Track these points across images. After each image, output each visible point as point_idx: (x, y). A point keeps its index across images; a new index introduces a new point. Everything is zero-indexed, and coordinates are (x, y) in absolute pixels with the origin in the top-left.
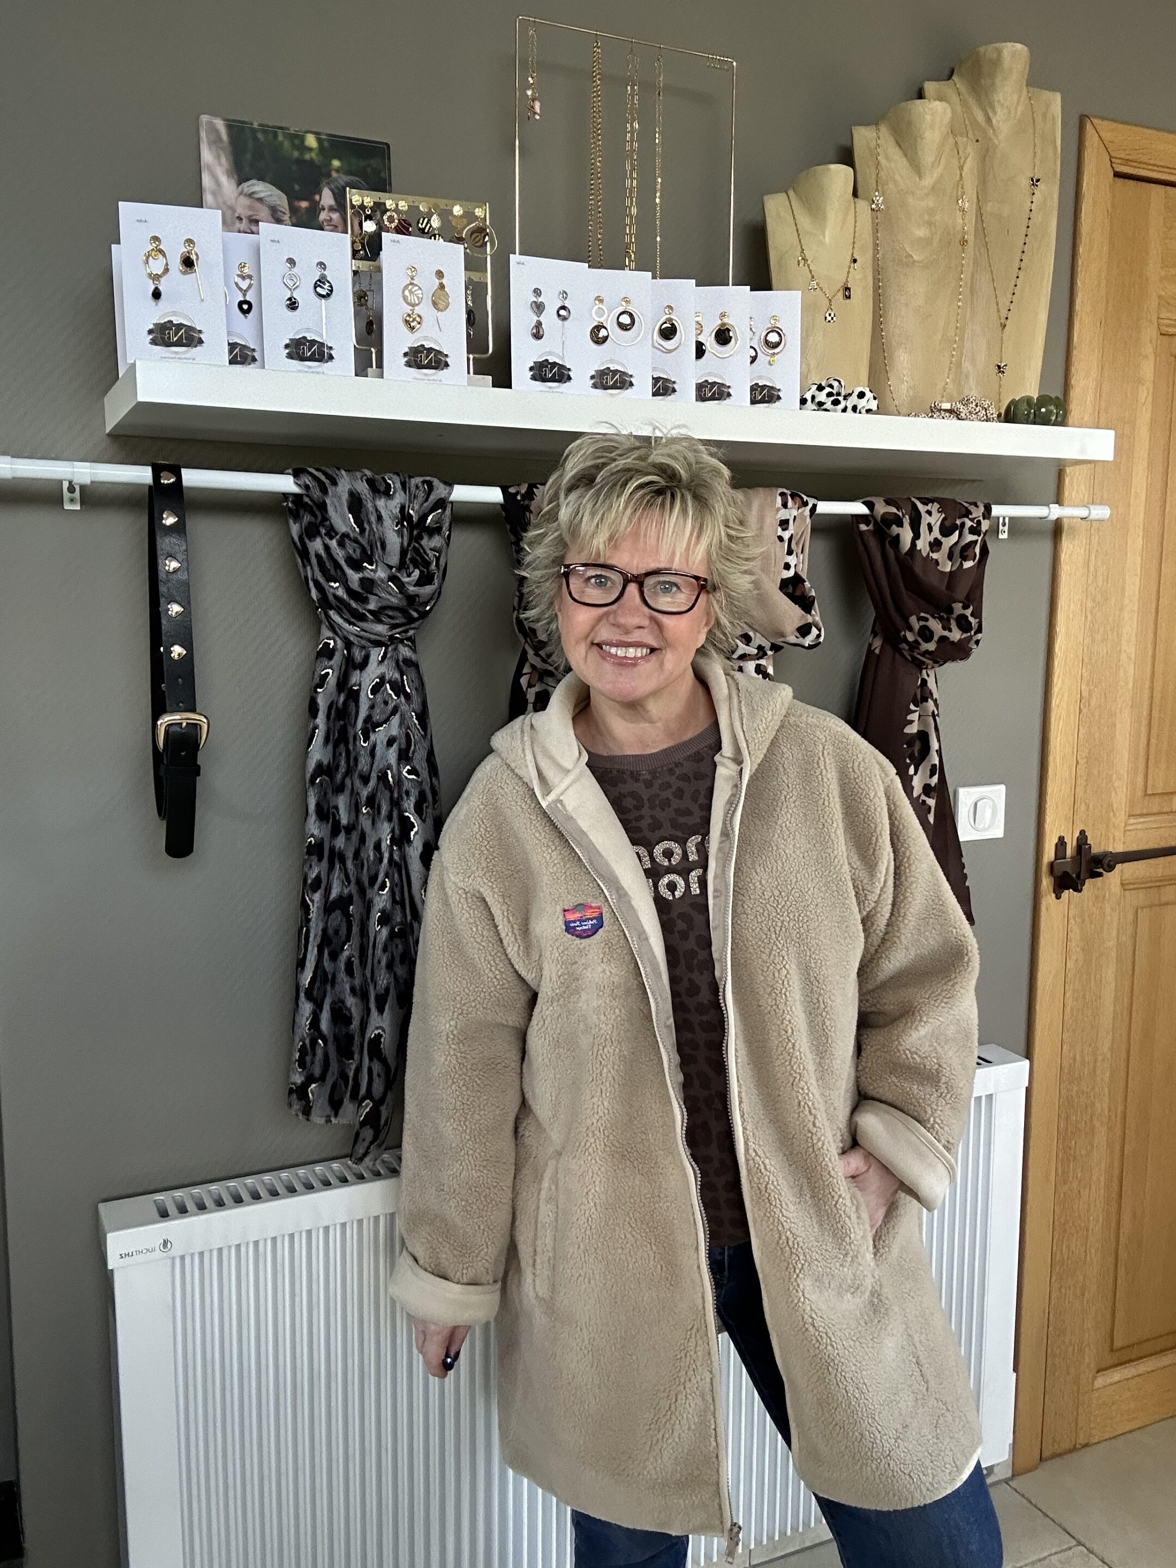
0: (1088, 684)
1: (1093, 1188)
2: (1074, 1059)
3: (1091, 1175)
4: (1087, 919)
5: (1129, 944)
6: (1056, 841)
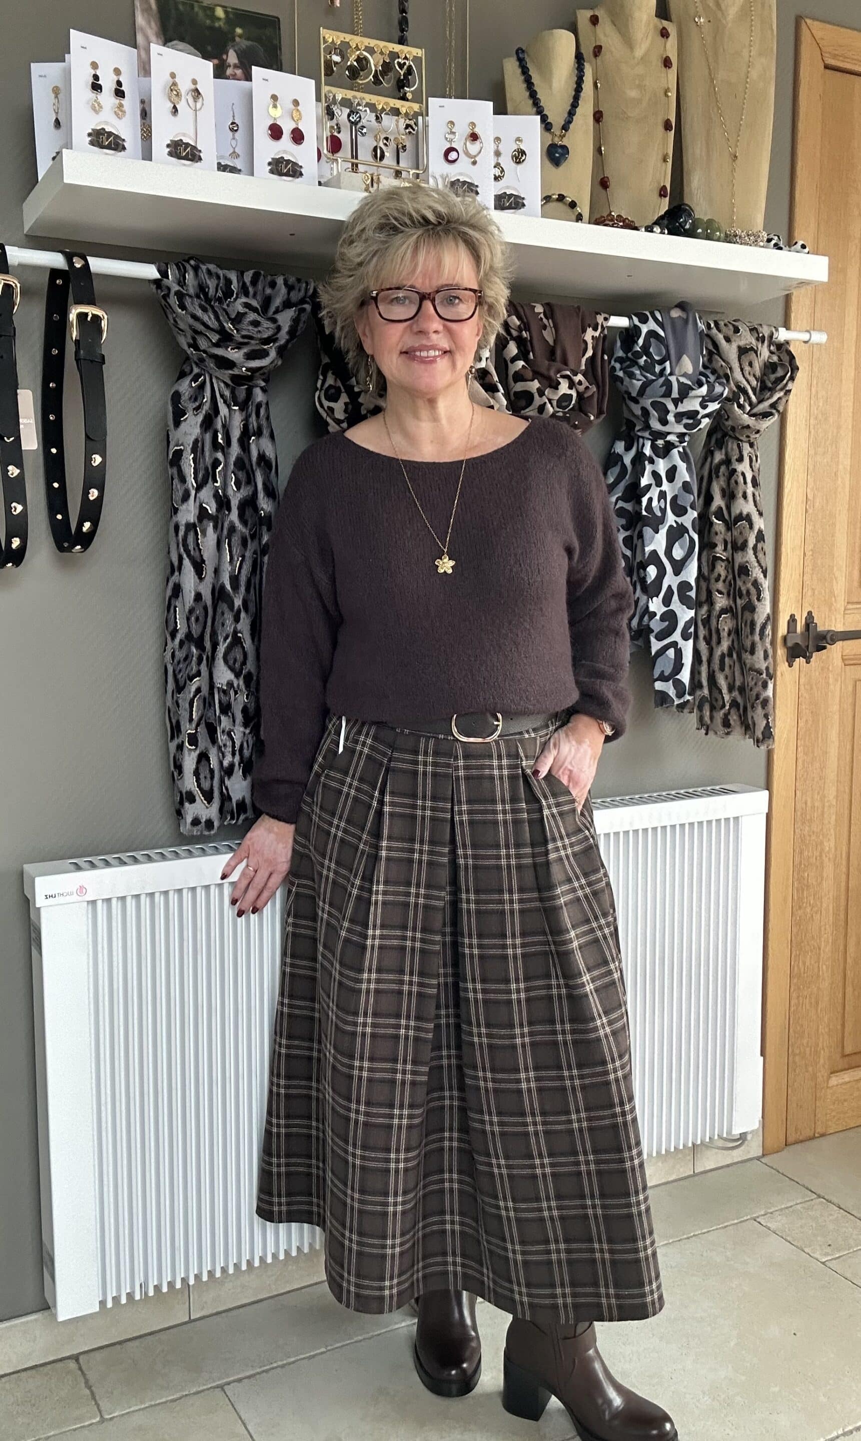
1: (824, 912)
3: (821, 903)
4: (814, 687)
5: (850, 712)
6: (789, 618)
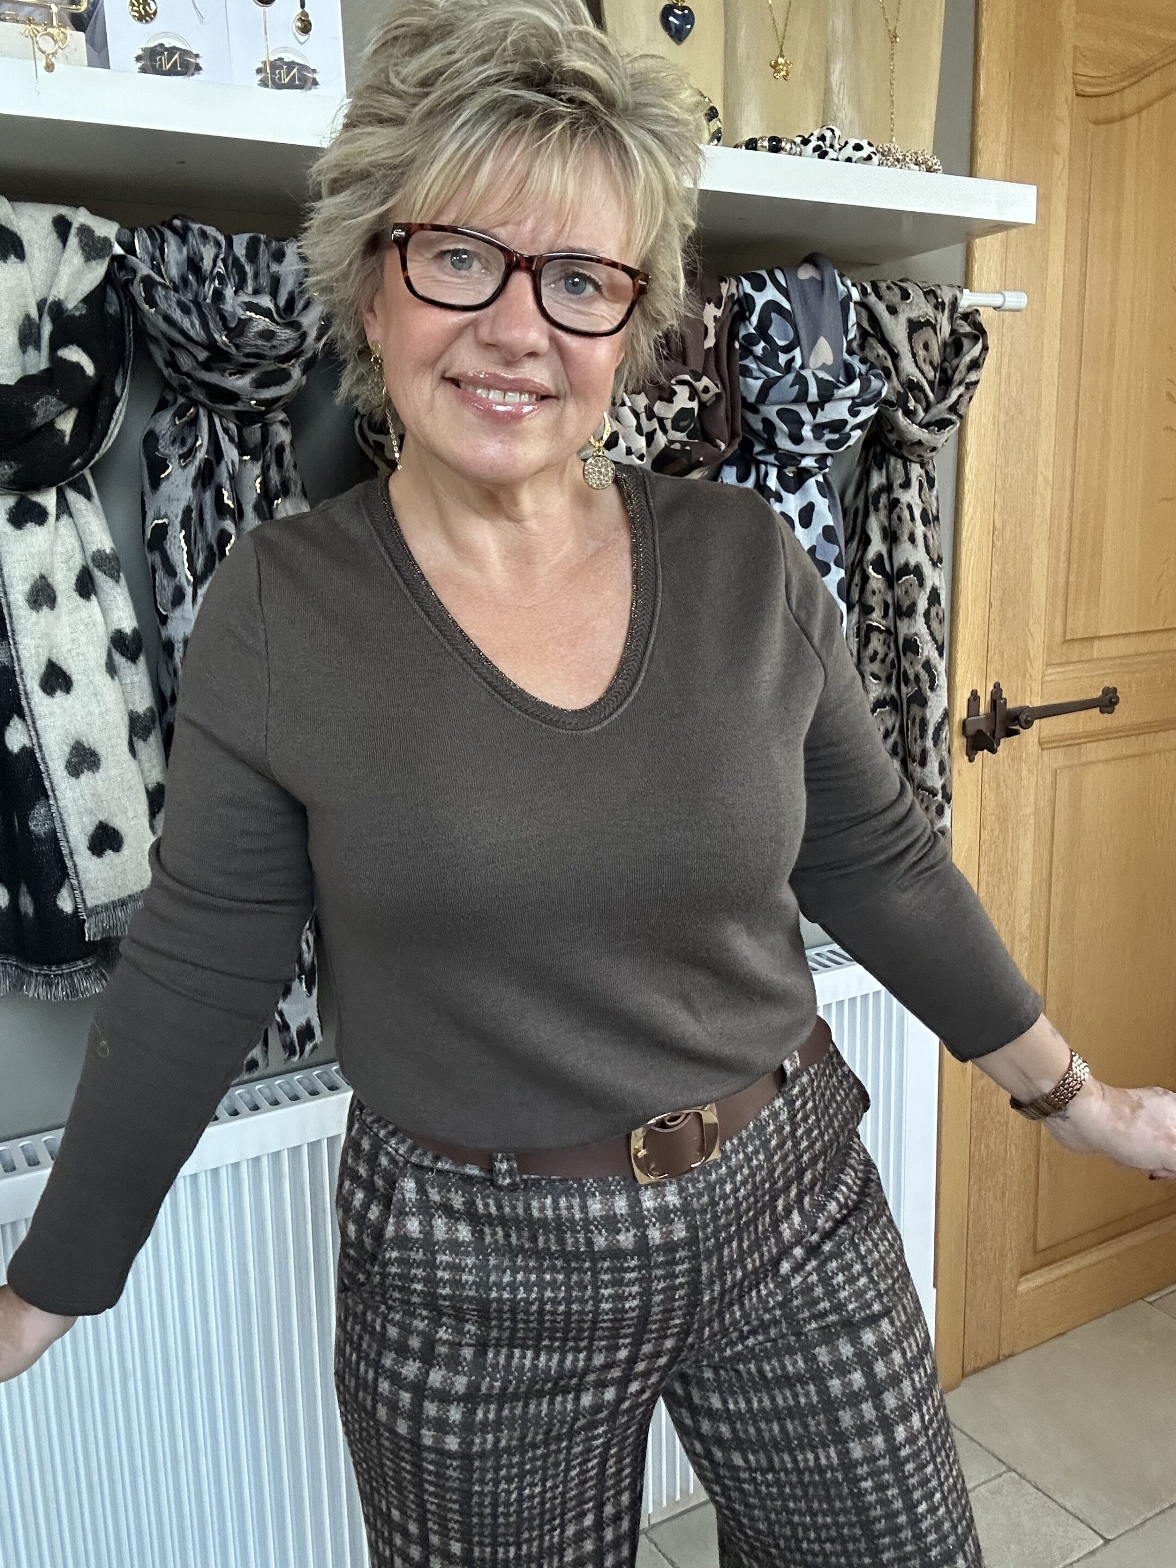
0: (1001, 513)
4: (1003, 783)
5: (1048, 810)
6: (969, 695)
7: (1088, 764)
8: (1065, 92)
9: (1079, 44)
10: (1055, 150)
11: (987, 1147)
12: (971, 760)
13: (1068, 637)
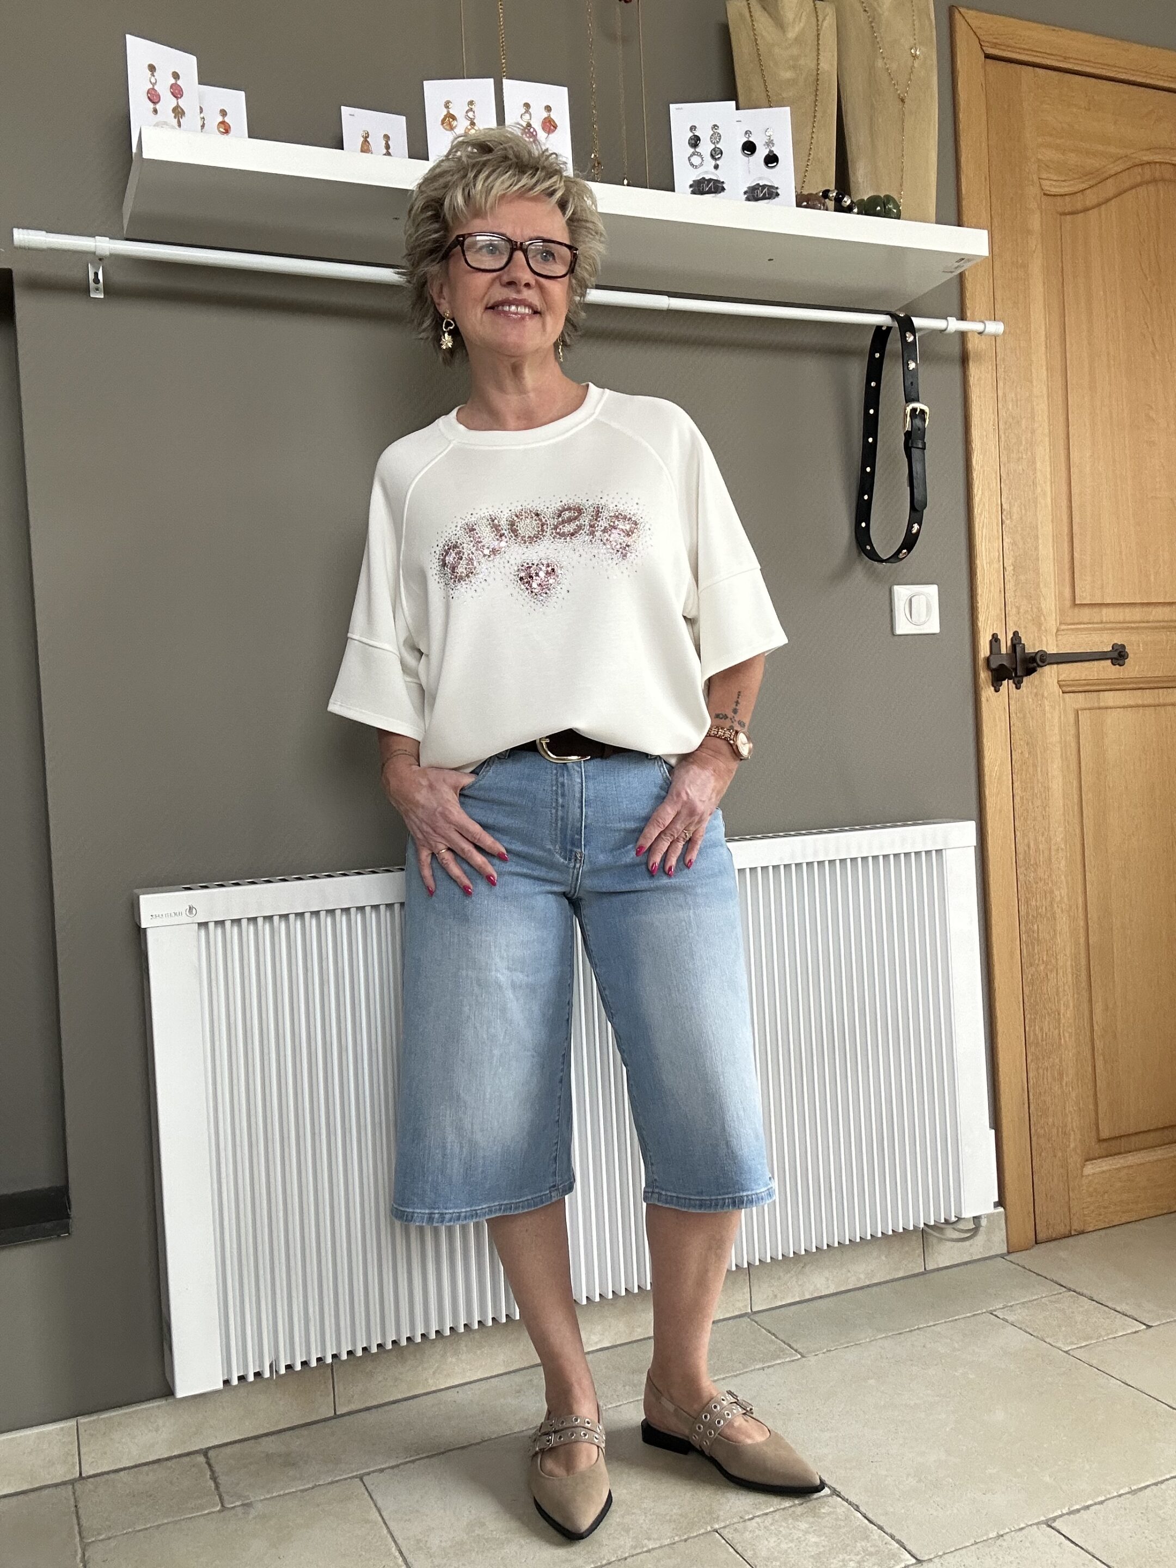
1: (1061, 973)
2: (1029, 847)
3: (1057, 960)
4: (1028, 715)
5: (1073, 745)
6: (991, 638)
7: (1107, 708)
8: (1033, 191)
9: (1040, 157)
10: (1029, 232)
11: (1041, 1029)
12: (997, 691)
13: (1078, 602)
